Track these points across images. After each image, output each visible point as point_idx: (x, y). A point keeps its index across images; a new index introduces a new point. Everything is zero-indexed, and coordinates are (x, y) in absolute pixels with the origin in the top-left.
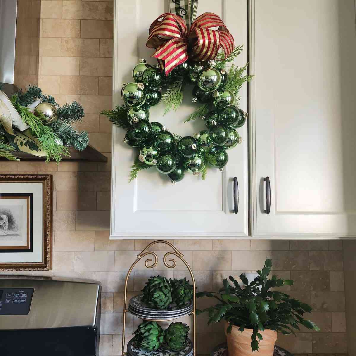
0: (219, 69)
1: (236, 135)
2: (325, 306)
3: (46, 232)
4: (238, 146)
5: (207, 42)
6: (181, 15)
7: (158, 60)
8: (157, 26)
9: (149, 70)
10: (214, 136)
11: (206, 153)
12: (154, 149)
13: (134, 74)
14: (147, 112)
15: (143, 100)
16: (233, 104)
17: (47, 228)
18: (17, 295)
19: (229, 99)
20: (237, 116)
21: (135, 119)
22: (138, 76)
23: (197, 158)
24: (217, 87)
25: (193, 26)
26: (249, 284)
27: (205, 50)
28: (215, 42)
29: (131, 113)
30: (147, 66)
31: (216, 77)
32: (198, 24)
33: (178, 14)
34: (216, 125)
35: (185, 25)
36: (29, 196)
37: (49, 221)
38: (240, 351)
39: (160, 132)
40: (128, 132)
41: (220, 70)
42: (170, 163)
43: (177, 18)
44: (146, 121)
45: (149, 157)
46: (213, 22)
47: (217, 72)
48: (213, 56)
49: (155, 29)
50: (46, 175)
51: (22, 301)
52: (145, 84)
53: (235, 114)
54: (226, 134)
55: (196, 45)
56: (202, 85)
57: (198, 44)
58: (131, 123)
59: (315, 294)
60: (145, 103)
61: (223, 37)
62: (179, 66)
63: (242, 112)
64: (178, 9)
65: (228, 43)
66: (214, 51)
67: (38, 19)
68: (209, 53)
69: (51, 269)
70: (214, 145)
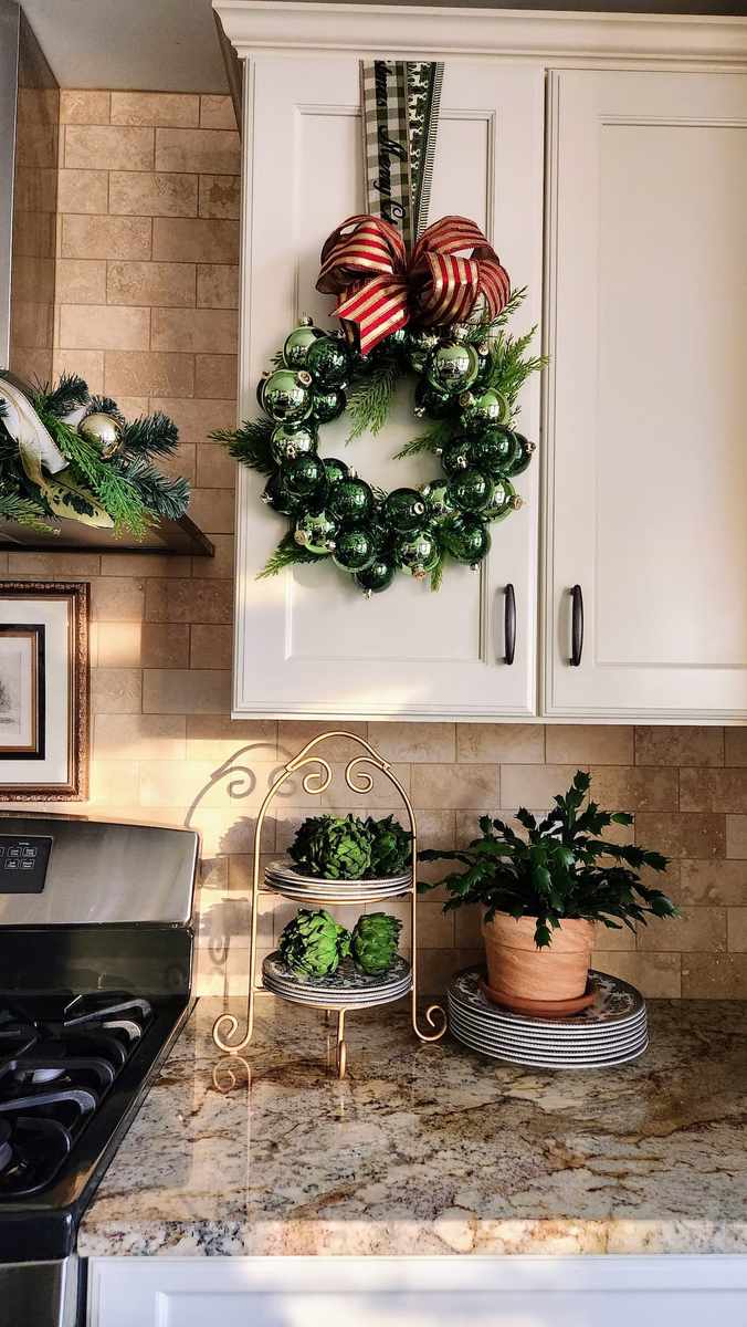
0: (473, 344)
1: (508, 491)
2: (713, 893)
3: (77, 714)
4: (512, 516)
5: (452, 284)
6: (393, 218)
7: (343, 322)
8: (341, 246)
9: (322, 343)
10: (462, 492)
11: (443, 529)
12: (329, 518)
13: (288, 351)
14: (314, 437)
15: (308, 408)
16: (504, 423)
17: (78, 705)
18: (15, 853)
19: (494, 412)
20: (511, 448)
21: (291, 451)
22: (296, 355)
23: (421, 539)
24: (470, 383)
25: (420, 248)
26: (537, 826)
27: (446, 303)
28: (469, 285)
29: (279, 437)
30: (317, 333)
31: (467, 362)
32: (433, 242)
33: (385, 217)
34: (465, 466)
35: (402, 242)
36: (38, 631)
37: (83, 689)
38: (514, 966)
39: (341, 481)
40: (270, 482)
41: (477, 346)
42: (363, 548)
43: (386, 227)
44: (311, 455)
45: (317, 536)
46: (464, 238)
47: (469, 352)
48: (464, 314)
49: (336, 251)
50: (75, 583)
51: (27, 865)
52: (312, 375)
53: (507, 444)
54: (488, 489)
55: (427, 289)
56: (436, 379)
57: (432, 286)
58: (279, 461)
59: (692, 866)
60: (312, 415)
61: (488, 274)
62: (388, 336)
63: (523, 441)
64: (385, 204)
65: (497, 287)
66: (467, 304)
67: (53, 214)
68: (455, 310)
69: (87, 798)
70: (459, 513)
